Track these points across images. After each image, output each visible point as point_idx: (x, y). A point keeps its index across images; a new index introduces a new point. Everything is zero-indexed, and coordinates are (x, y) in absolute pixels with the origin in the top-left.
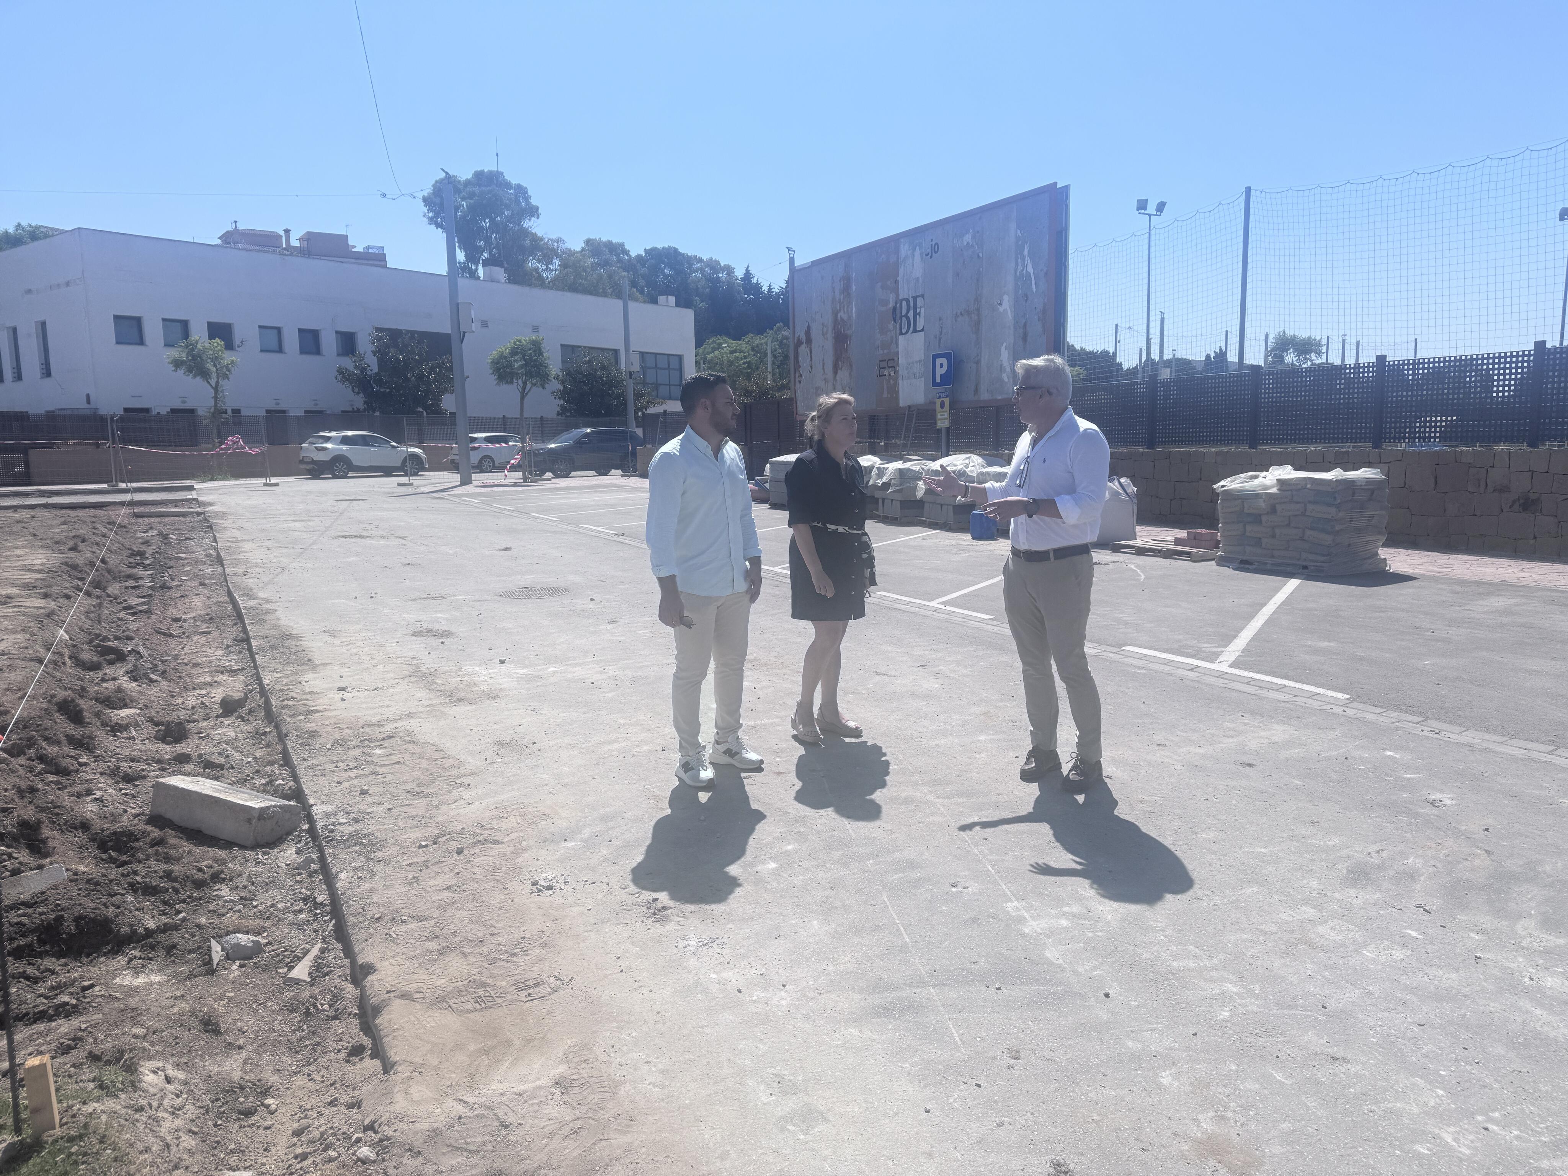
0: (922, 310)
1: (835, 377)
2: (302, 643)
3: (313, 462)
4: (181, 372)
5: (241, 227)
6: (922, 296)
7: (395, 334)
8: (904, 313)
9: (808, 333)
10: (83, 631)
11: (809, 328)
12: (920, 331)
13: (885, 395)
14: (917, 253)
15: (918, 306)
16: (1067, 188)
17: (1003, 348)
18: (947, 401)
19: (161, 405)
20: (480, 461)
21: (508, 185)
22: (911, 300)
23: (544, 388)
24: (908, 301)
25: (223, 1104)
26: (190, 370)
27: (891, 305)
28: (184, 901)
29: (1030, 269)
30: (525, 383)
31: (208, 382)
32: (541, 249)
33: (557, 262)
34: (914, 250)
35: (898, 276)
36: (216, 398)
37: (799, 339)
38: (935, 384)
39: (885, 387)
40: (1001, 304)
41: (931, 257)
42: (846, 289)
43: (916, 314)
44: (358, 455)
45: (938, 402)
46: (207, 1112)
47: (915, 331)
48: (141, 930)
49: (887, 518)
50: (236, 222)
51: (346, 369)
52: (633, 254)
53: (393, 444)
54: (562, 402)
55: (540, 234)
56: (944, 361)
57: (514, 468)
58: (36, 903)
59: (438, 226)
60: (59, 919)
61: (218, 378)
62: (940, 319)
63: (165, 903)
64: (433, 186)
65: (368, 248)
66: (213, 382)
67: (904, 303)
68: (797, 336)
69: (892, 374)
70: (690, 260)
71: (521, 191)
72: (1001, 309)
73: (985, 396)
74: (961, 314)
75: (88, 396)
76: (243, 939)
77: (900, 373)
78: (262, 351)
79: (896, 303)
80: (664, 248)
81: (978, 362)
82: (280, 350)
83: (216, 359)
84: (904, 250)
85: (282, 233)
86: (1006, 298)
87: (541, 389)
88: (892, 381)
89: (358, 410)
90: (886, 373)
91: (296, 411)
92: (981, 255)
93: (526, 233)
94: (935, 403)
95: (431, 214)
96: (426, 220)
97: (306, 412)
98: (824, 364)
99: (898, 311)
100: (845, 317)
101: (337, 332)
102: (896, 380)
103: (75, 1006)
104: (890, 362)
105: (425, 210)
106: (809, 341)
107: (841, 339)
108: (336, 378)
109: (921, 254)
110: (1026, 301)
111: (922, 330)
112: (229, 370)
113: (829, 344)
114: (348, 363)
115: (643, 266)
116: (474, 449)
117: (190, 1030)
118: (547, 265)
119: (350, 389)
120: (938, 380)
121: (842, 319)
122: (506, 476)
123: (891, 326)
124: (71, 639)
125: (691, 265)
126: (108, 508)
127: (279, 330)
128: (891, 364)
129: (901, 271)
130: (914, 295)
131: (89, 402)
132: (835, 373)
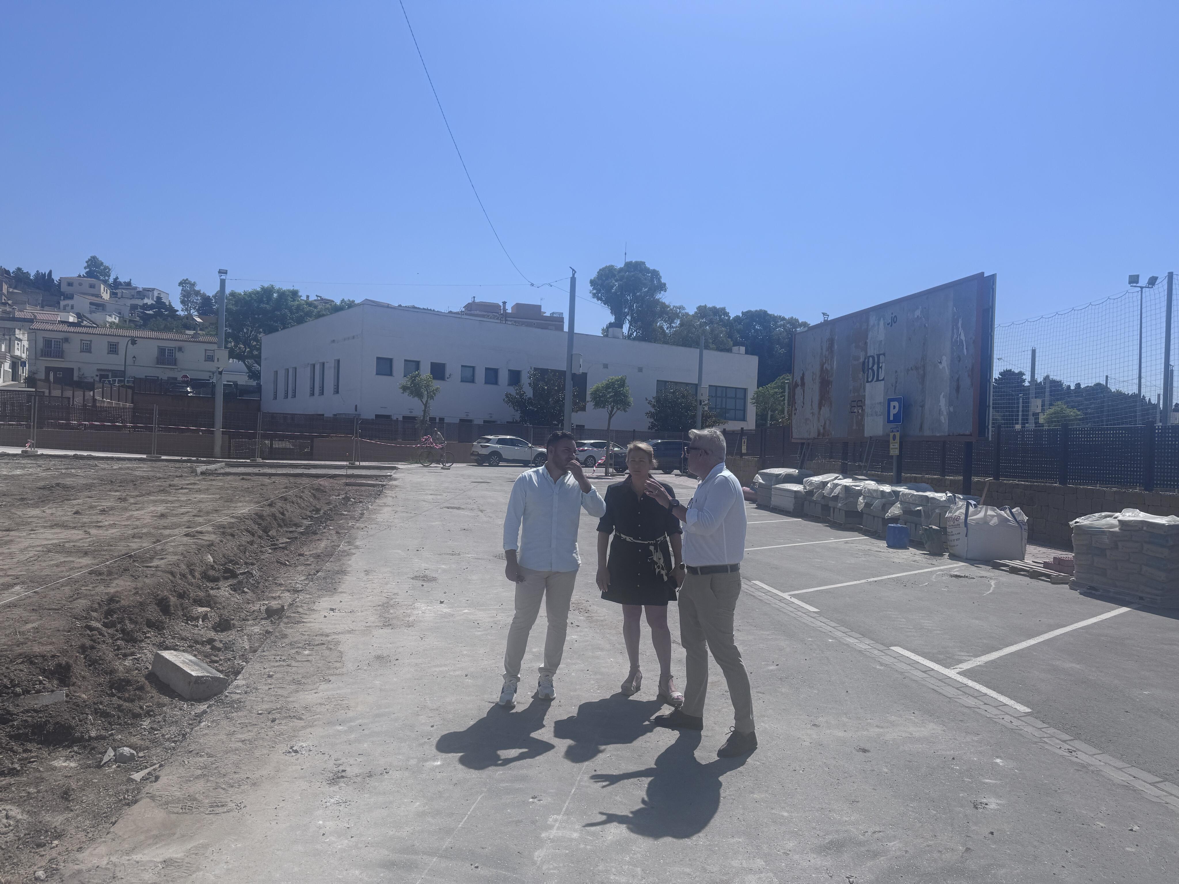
0: (884, 365)
1: (820, 411)
2: (346, 577)
3: (478, 455)
4: (406, 394)
5: (477, 300)
6: (884, 354)
7: (543, 372)
8: (870, 367)
9: (802, 379)
10: (225, 557)
11: (803, 374)
12: (881, 380)
13: (854, 427)
14: (882, 322)
15: (881, 361)
16: (993, 277)
17: (942, 396)
18: (898, 435)
19: (397, 414)
20: (586, 460)
21: (648, 270)
22: (876, 357)
23: (625, 411)
24: (873, 357)
25: (30, 837)
26: (411, 393)
27: (862, 360)
28: (120, 724)
29: (963, 337)
30: (613, 408)
31: (421, 401)
32: (667, 313)
33: (678, 322)
34: (879, 320)
35: (867, 338)
36: (425, 411)
37: (796, 382)
38: (889, 421)
39: (855, 421)
40: (940, 363)
41: (891, 326)
42: (831, 348)
43: (879, 367)
44: (507, 451)
45: (892, 435)
46: (19, 840)
47: (878, 380)
48: (86, 737)
49: (836, 523)
50: (474, 297)
51: (510, 395)
52: (732, 316)
53: (530, 445)
54: (652, 420)
55: (667, 303)
56: (896, 404)
57: (600, 466)
58: (41, 711)
59: (599, 299)
60: (47, 722)
61: (428, 399)
62: (896, 372)
63: (110, 723)
64: (598, 273)
65: (553, 313)
66: (424, 400)
67: (871, 359)
68: (795, 380)
69: (860, 411)
70: (775, 319)
71: (655, 274)
72: (941, 367)
73: (927, 433)
74: (912, 369)
75: (356, 406)
76: (126, 750)
77: (866, 411)
78: (461, 381)
79: (865, 359)
80: (756, 311)
81: (923, 406)
82: (473, 381)
83: (427, 386)
84: (873, 320)
85: (501, 304)
86: (944, 358)
87: (623, 412)
88: (860, 417)
89: (516, 422)
90: (856, 410)
91: (479, 421)
92: (927, 325)
93: (658, 302)
94: (889, 435)
95: (594, 291)
96: (591, 295)
97: (485, 422)
98: (812, 402)
99: (866, 364)
100: (829, 368)
101: (509, 370)
102: (863, 416)
103: (18, 771)
104: (859, 403)
105: (591, 288)
106: (803, 384)
107: (825, 384)
108: (504, 400)
109: (884, 324)
110: (959, 361)
111: (883, 380)
112: (434, 394)
113: (816, 387)
114: (512, 391)
115: (740, 324)
116: (583, 451)
117: (54, 795)
118: (670, 324)
119: (511, 408)
120: (892, 418)
121: (826, 369)
122: (594, 470)
123: (861, 375)
124: (214, 561)
125: (776, 322)
126: (337, 478)
127: (473, 368)
128: (860, 404)
129: (869, 337)
130: (878, 353)
131: (356, 410)
132: (820, 408)
